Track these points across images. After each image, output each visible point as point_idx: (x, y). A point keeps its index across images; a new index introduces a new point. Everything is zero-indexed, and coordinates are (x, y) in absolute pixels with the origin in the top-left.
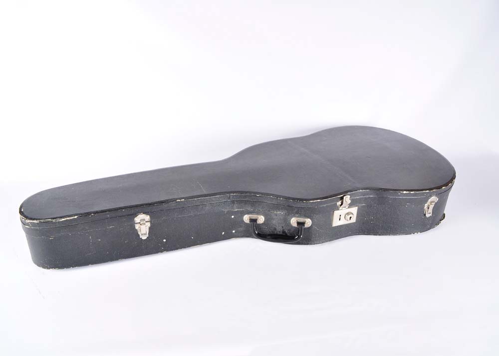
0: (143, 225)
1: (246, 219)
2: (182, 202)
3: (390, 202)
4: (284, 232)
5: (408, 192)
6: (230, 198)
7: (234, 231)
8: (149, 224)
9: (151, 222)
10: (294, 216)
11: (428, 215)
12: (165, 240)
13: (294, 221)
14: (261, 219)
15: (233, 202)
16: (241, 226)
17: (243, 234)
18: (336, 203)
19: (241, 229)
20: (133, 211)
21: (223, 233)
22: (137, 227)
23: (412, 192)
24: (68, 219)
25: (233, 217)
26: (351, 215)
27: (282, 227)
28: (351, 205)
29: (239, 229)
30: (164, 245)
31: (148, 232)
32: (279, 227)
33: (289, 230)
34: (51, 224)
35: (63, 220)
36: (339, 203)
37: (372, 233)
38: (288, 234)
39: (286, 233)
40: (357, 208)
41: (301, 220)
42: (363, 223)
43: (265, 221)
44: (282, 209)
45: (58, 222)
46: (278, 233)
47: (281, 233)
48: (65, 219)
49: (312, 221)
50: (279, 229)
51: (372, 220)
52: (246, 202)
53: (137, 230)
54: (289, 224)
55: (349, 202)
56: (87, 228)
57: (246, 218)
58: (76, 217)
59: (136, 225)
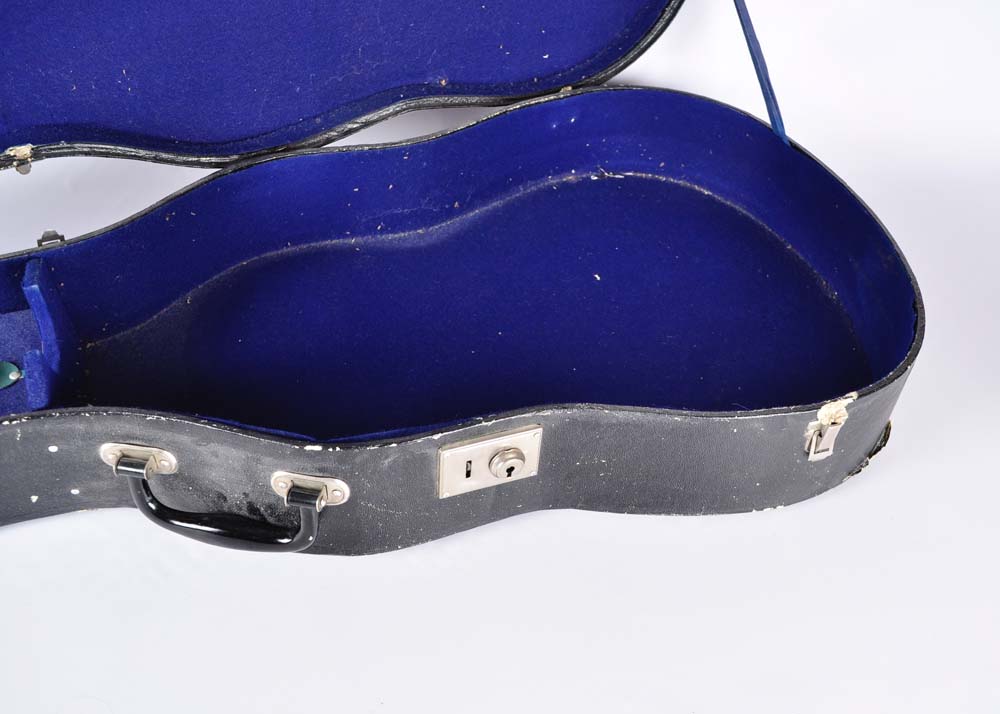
1: (111, 456)
4: (252, 508)
7: (75, 491)
10: (280, 466)
11: (813, 457)
13: (280, 481)
14: (165, 462)
16: (99, 477)
19: (102, 484)
25: (53, 449)
26: (512, 462)
27: (246, 494)
29: (96, 484)
32: (234, 491)
33: (269, 507)
38: (271, 520)
39: (262, 515)
41: (308, 481)
43: (180, 469)
46: (235, 510)
49: (351, 486)
50: (236, 499)
54: (267, 489)
57: (109, 452)
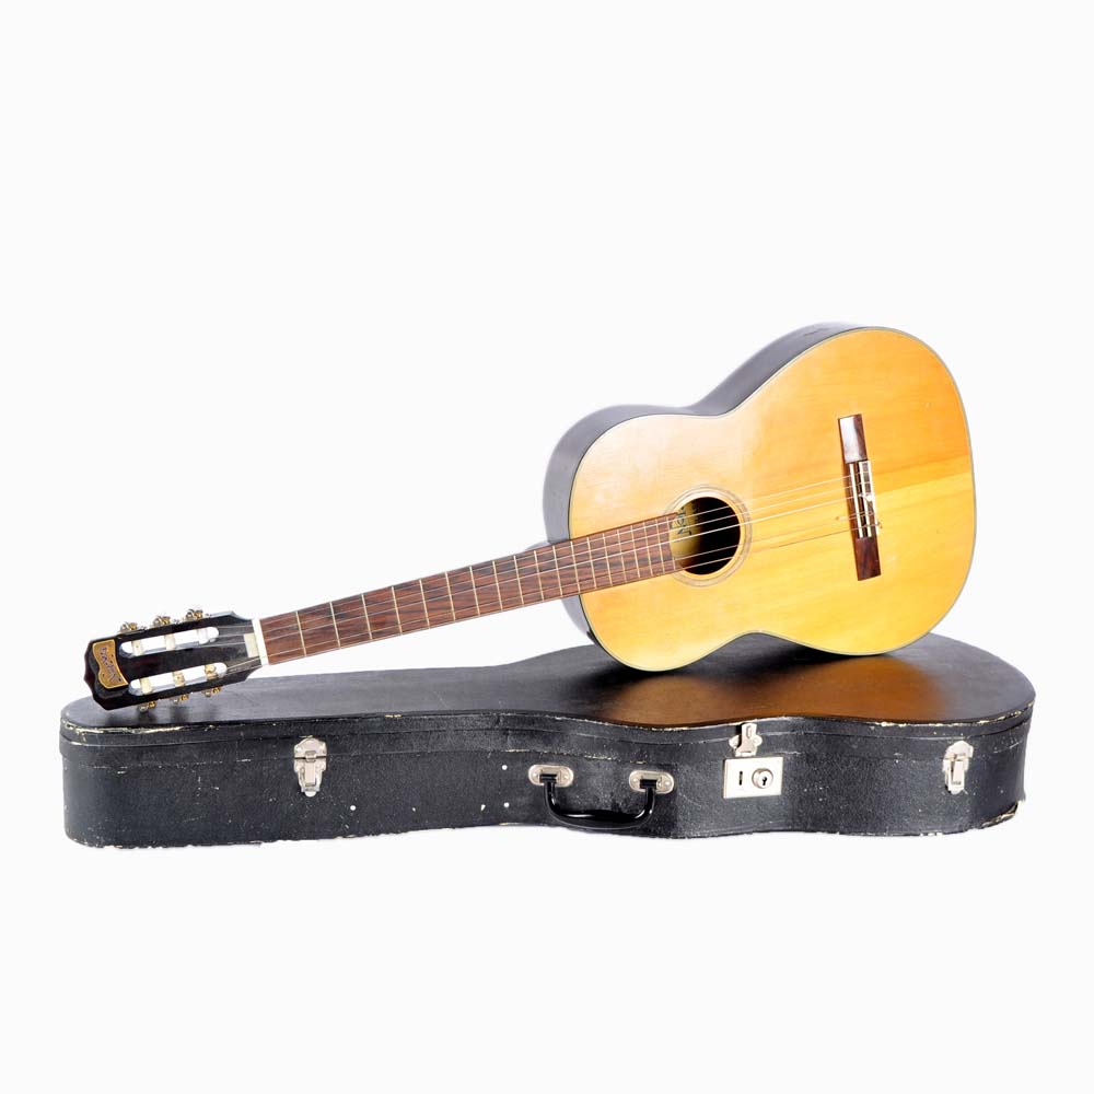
0: (310, 764)
1: (535, 775)
2: (395, 720)
3: (854, 747)
4: (615, 805)
5: (891, 724)
6: (498, 721)
7: (507, 805)
8: (322, 765)
9: (327, 758)
10: (636, 766)
11: (954, 790)
12: (353, 808)
13: (635, 780)
14: (566, 777)
15: (505, 732)
16: (522, 794)
17: (526, 814)
18: (728, 741)
19: (523, 801)
20: (293, 729)
21: (483, 807)
22: (298, 766)
23: (901, 725)
24: (161, 730)
25: (505, 767)
26: (765, 774)
27: (612, 794)
28: (763, 751)
29: (519, 800)
30: (351, 819)
31: (319, 783)
32: (604, 793)
33: (626, 801)
34: (126, 740)
35: (152, 731)
36: (733, 741)
37: (825, 827)
39: (620, 809)
40: (780, 759)
41: (650, 774)
42: (801, 801)
43: (574, 782)
44: (608, 748)
45: (142, 735)
47: (609, 809)
48: (157, 730)
49: (675, 781)
51: (820, 794)
52: (533, 734)
53: (296, 775)
54: (626, 788)
55: (759, 741)
56: (195, 756)
57: (534, 772)
58: (177, 728)
59: (296, 762)
